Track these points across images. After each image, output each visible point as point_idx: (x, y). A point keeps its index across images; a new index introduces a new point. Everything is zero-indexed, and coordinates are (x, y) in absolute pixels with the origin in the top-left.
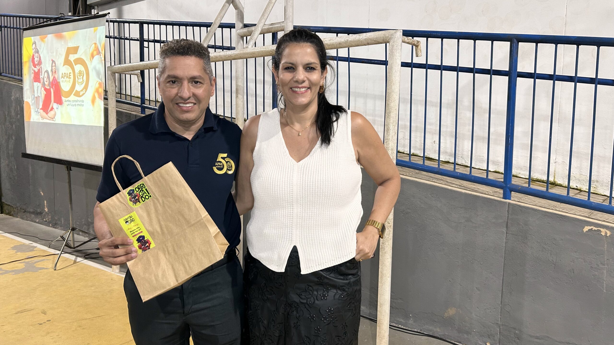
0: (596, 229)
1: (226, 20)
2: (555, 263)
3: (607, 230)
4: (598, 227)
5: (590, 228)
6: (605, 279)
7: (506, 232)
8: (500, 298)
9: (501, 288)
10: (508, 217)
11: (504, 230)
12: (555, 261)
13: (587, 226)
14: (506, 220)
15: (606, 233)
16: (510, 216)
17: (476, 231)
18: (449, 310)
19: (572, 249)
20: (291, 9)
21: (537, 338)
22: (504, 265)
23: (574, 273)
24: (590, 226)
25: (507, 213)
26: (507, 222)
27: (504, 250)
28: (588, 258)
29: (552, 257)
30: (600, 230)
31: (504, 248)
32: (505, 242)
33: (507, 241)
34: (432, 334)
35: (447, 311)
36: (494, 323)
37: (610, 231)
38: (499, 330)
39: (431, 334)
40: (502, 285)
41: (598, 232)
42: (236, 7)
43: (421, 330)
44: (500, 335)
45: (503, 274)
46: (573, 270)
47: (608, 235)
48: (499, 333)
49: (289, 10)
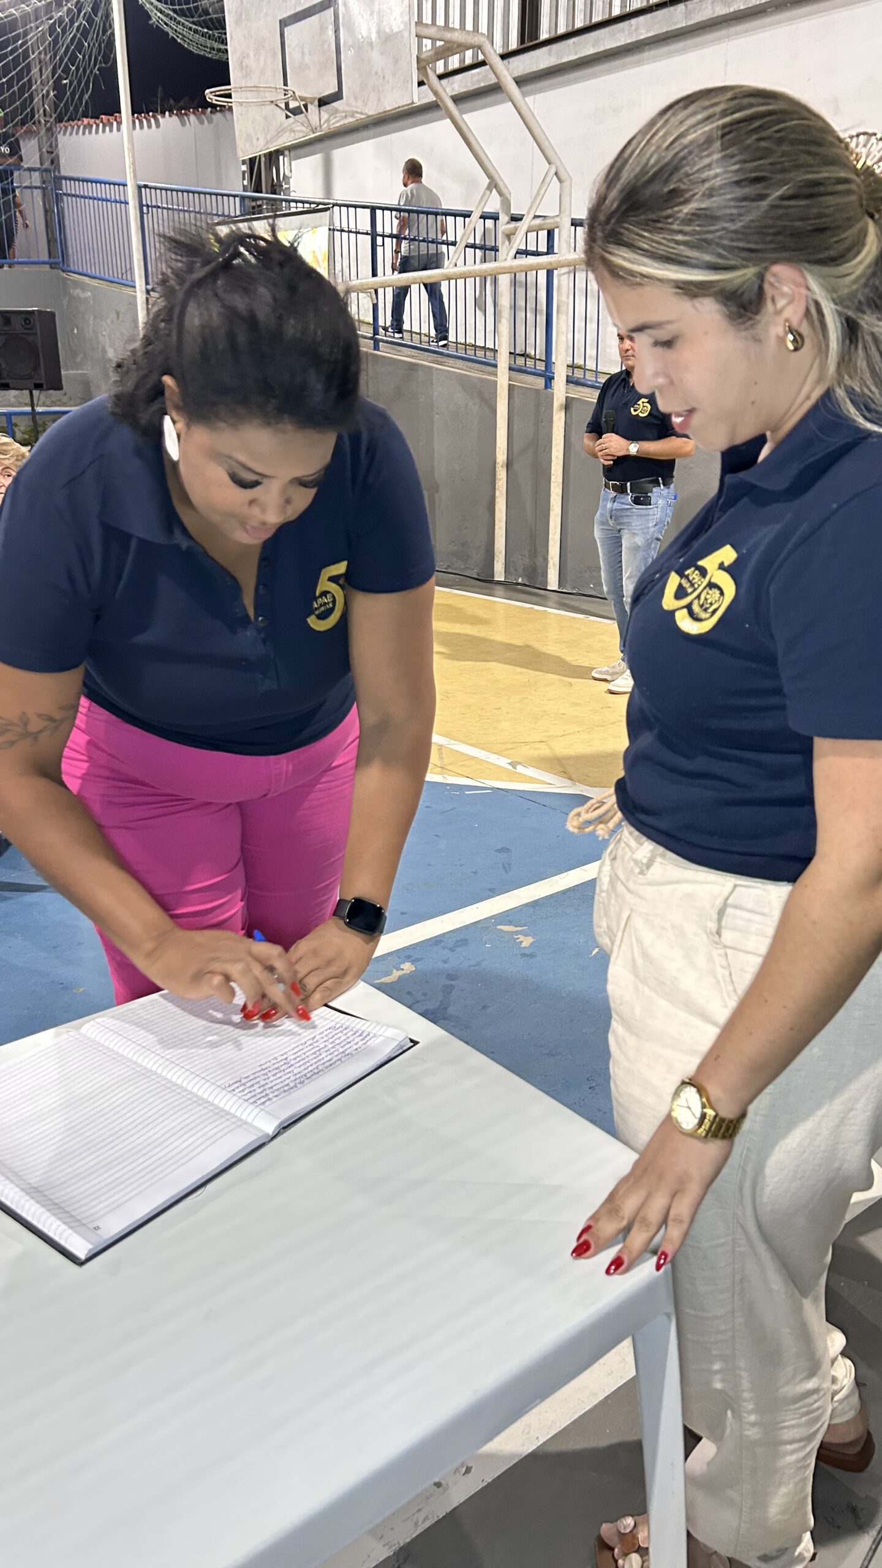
1: (489, 209)
20: (568, 199)
42: (500, 193)
49: (566, 199)
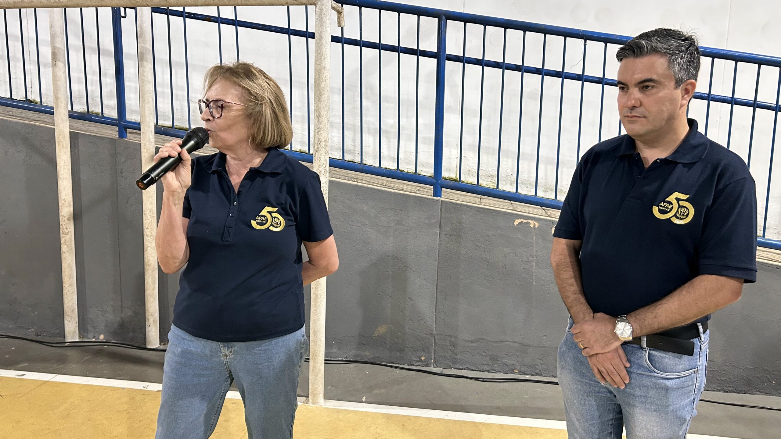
0: (525, 221)
2: (488, 260)
3: (535, 221)
4: (527, 220)
5: (520, 221)
6: (534, 271)
7: (440, 233)
8: (435, 305)
9: (436, 294)
10: (441, 216)
11: (437, 230)
12: (488, 258)
13: (518, 219)
14: (439, 220)
15: (535, 225)
16: (443, 215)
17: (408, 234)
18: (379, 328)
19: (504, 244)
21: (472, 342)
22: (438, 268)
23: (506, 268)
24: (520, 219)
25: (440, 212)
26: (441, 222)
27: (437, 253)
28: (519, 252)
29: (486, 255)
30: (529, 222)
31: (438, 250)
32: (439, 244)
33: (441, 242)
34: (360, 359)
35: (377, 330)
36: (428, 334)
37: (538, 223)
38: (433, 340)
39: (358, 359)
40: (437, 291)
41: (527, 224)
43: (346, 358)
44: (435, 346)
45: (437, 279)
46: (505, 265)
47: (536, 227)
48: (433, 344)
